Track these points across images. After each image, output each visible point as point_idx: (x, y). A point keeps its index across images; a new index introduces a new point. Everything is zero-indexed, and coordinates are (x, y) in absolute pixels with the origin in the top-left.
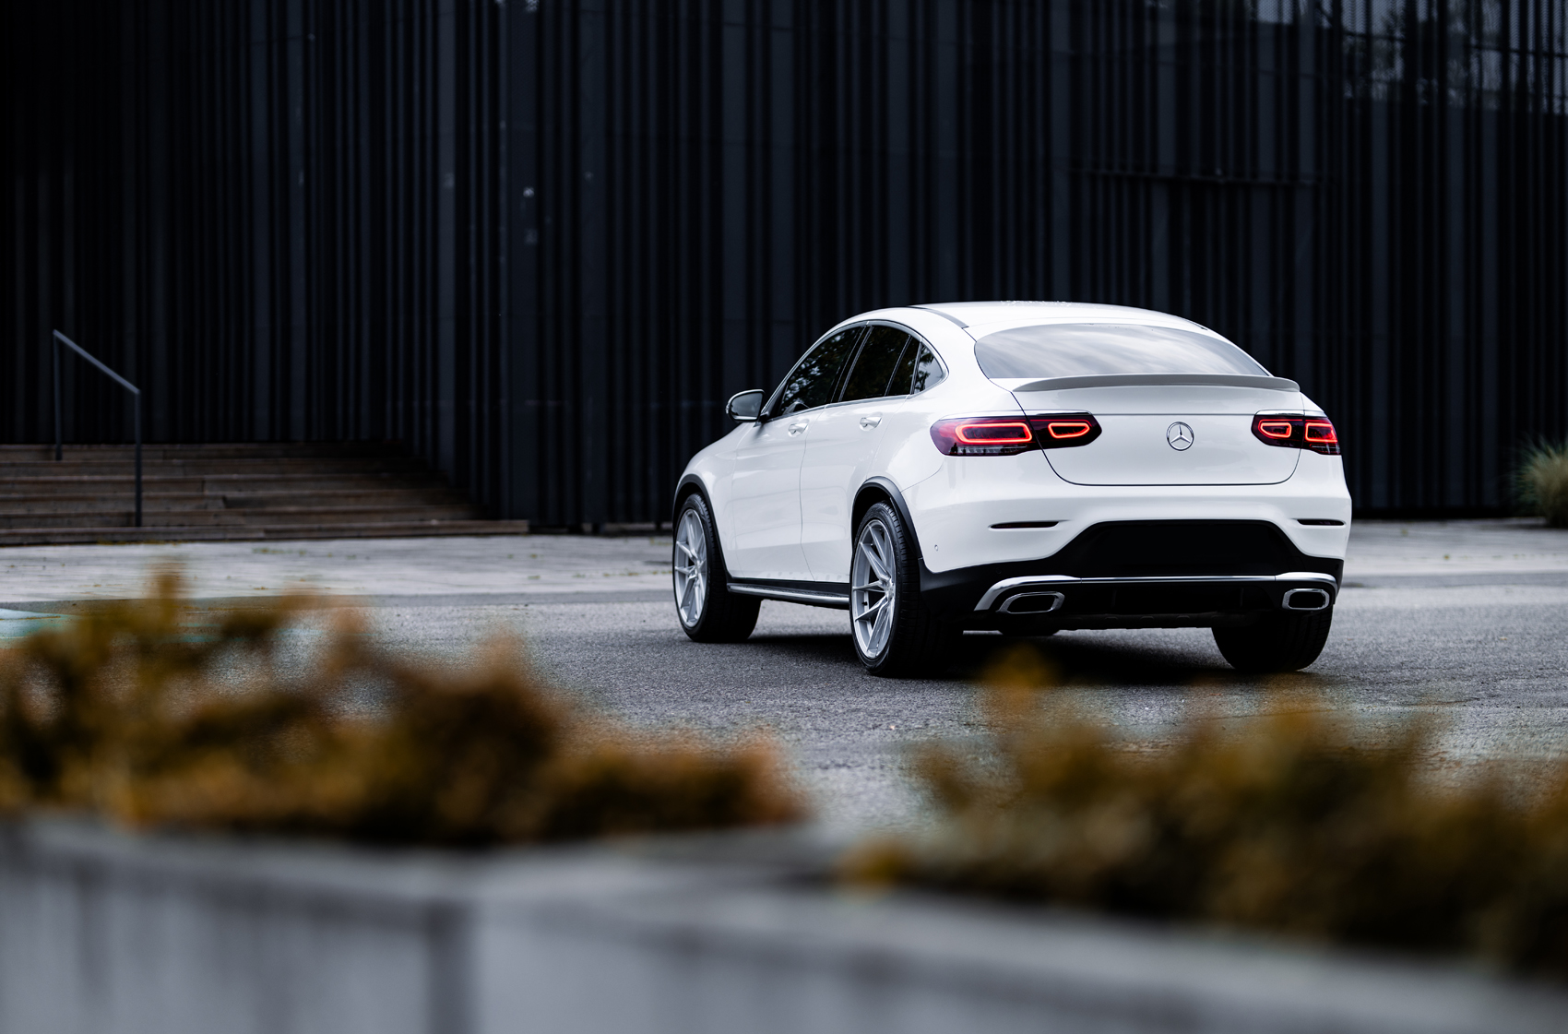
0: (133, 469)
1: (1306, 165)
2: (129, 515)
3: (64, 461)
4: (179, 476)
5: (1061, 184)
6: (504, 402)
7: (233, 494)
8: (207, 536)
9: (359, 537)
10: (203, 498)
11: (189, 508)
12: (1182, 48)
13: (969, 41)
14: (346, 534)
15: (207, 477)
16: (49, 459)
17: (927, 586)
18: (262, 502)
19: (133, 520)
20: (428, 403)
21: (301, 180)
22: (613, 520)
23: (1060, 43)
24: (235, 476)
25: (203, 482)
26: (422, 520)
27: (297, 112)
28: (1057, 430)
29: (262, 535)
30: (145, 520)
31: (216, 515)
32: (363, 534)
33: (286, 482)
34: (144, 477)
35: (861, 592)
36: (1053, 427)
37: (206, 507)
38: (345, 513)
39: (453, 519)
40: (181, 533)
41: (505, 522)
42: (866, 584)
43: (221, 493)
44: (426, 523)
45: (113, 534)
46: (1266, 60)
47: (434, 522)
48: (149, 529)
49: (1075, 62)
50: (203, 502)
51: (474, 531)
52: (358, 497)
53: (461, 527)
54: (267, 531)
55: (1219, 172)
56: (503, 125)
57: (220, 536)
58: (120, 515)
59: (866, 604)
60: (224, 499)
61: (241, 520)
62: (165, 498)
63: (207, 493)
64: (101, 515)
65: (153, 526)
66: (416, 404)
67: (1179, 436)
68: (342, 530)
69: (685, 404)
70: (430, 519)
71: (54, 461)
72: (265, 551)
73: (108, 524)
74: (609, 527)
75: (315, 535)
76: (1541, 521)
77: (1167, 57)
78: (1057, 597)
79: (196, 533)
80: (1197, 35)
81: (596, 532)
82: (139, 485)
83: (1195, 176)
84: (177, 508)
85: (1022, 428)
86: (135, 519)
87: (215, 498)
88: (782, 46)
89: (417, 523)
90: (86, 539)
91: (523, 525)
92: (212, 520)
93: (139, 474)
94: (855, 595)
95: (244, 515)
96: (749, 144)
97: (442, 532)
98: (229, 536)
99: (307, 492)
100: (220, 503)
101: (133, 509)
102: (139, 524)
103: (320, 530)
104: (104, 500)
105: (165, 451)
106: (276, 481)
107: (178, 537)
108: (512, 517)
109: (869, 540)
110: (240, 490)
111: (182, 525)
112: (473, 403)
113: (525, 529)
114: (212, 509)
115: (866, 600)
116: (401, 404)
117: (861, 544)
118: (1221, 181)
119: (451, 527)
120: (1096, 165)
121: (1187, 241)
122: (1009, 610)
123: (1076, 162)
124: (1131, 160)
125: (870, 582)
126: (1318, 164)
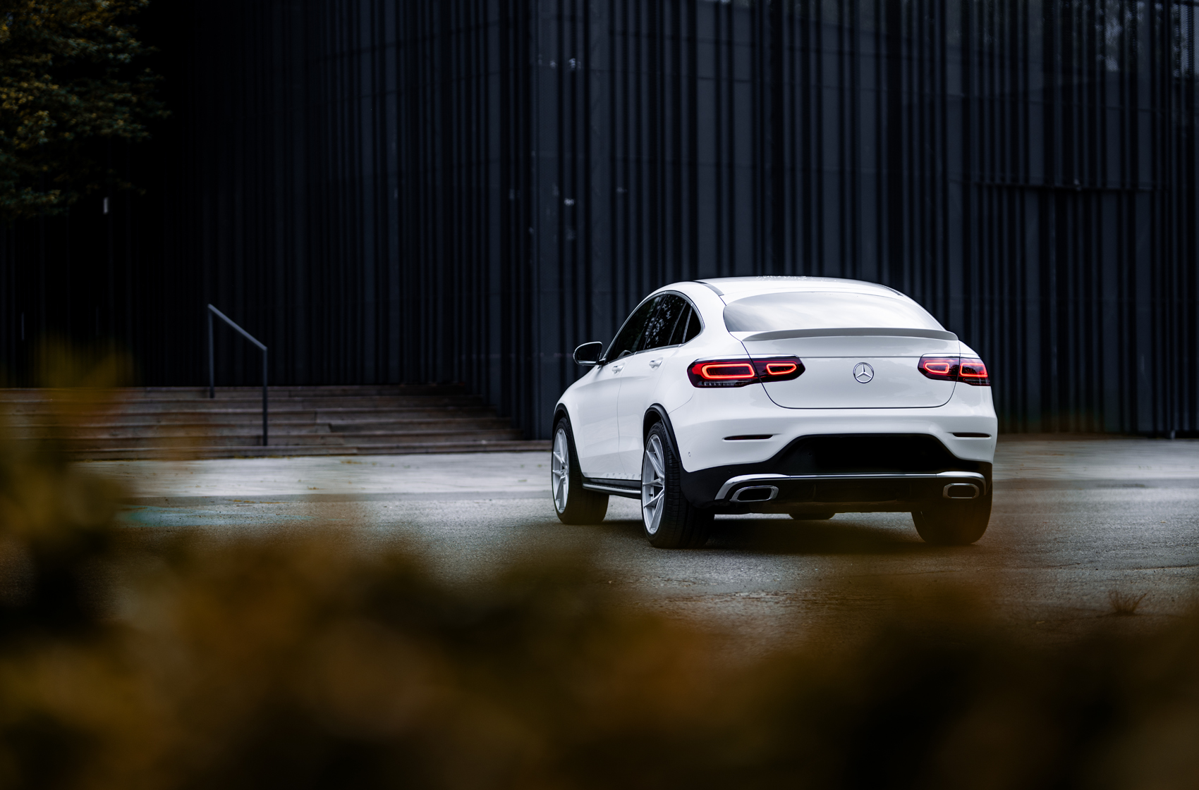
0: (261, 404)
1: (1144, 177)
2: (258, 437)
3: (216, 399)
4: (299, 408)
5: (955, 191)
6: (534, 355)
7: (336, 422)
8: (315, 452)
9: (427, 453)
10: (314, 425)
11: (304, 432)
12: (1048, 91)
13: (884, 87)
14: (417, 451)
15: (319, 410)
16: (205, 397)
18: (358, 428)
19: (262, 441)
20: (483, 356)
21: (396, 195)
23: (954, 88)
24: (340, 409)
25: (316, 413)
26: (475, 441)
27: (393, 146)
28: (773, 369)
29: (355, 451)
30: (270, 441)
31: (323, 437)
32: (430, 450)
33: (377, 413)
34: (270, 410)
35: (649, 486)
36: (770, 367)
37: (316, 431)
38: (417, 435)
39: (498, 440)
40: (295, 450)
42: (653, 481)
43: (328, 421)
44: (478, 443)
45: (246, 451)
46: (1112, 100)
47: (484, 442)
48: (273, 447)
49: (966, 103)
50: (314, 428)
51: (512, 448)
52: (428, 424)
53: (502, 446)
54: (359, 449)
55: (1076, 182)
56: (534, 154)
57: (324, 452)
58: (252, 437)
59: (652, 495)
60: (330, 426)
61: (341, 441)
62: (286, 425)
63: (319, 421)
64: (239, 437)
65: (277, 445)
66: (474, 357)
67: (862, 372)
68: (414, 448)
70: (481, 440)
71: (209, 399)
72: (349, 462)
73: (244, 444)
75: (394, 451)
77: (1036, 97)
78: (773, 490)
79: (307, 449)
80: (1059, 81)
82: (265, 415)
83: (1058, 184)
84: (295, 433)
85: (748, 367)
86: (264, 439)
87: (323, 425)
88: (743, 95)
89: (471, 443)
90: (226, 454)
92: (319, 441)
93: (265, 407)
94: (644, 489)
95: (343, 437)
96: (718, 165)
97: (488, 449)
98: (331, 452)
99: (392, 420)
100: (327, 428)
101: (260, 432)
102: (265, 444)
103: (398, 448)
104: (242, 426)
105: (290, 391)
106: (370, 412)
107: (293, 453)
108: (540, 438)
109: (652, 450)
110: (343, 420)
111: (297, 445)
112: (513, 355)
114: (321, 433)
115: (652, 492)
116: (464, 357)
117: (648, 452)
118: (1079, 189)
119: (496, 445)
120: (982, 178)
121: (1053, 234)
122: (738, 499)
123: (966, 176)
124: (1008, 174)
125: (655, 479)
126: (1154, 176)
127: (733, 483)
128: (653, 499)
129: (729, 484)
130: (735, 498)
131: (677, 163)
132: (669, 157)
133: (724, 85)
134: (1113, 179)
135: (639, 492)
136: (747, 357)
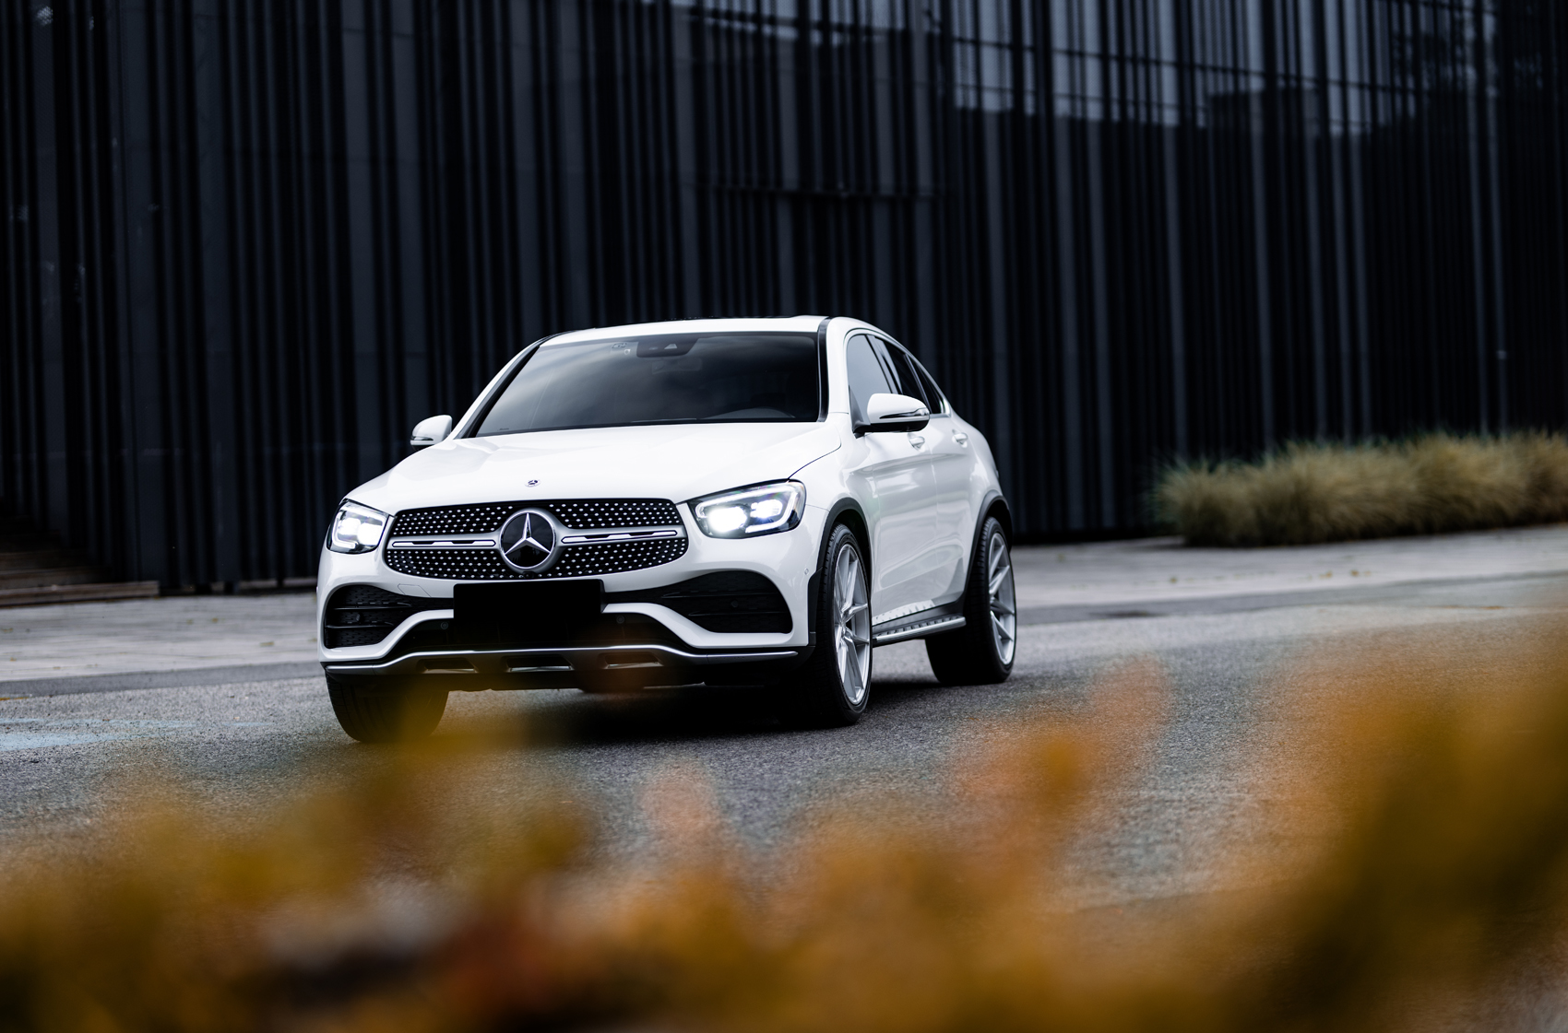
1: (924, 180)
6: (126, 452)
13: (592, 48)
20: (34, 456)
22: (248, 577)
23: (682, 50)
26: (41, 586)
39: (71, 583)
41: (132, 585)
44: (46, 589)
46: (882, 68)
47: (55, 588)
49: (697, 70)
51: (101, 595)
53: (86, 592)
55: (841, 185)
66: (19, 457)
69: (317, 447)
70: (49, 586)
74: (244, 585)
76: (1179, 541)
80: (815, 39)
81: (229, 591)
83: (818, 189)
88: (403, 53)
89: (36, 590)
91: (153, 586)
96: (374, 160)
97: (66, 598)
108: (141, 578)
112: (89, 453)
113: (156, 592)
118: (844, 195)
119: (77, 592)
120: (722, 179)
121: (811, 260)
123: (701, 177)
124: (755, 174)
126: (935, 177)
131: (317, 156)
132: (306, 149)
133: (378, 40)
134: (886, 179)
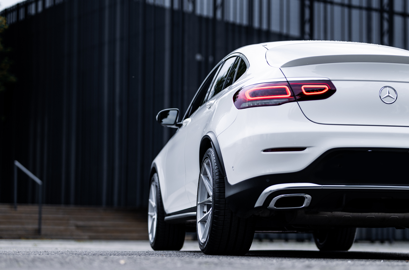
7: (80, 223)
17: (229, 193)
18: (91, 226)
25: (70, 218)
28: (308, 90)
33: (102, 220)
35: (203, 205)
36: (305, 88)
42: (206, 199)
59: (205, 212)
60: (76, 225)
67: (388, 94)
78: (307, 198)
85: (285, 88)
87: (72, 224)
94: (199, 207)
100: (74, 226)
109: (205, 174)
110: (83, 222)
115: (205, 210)
117: (202, 175)
122: (275, 206)
125: (208, 198)
127: (271, 191)
128: (205, 215)
129: (266, 193)
130: (272, 204)
135: (195, 213)
136: (285, 80)
